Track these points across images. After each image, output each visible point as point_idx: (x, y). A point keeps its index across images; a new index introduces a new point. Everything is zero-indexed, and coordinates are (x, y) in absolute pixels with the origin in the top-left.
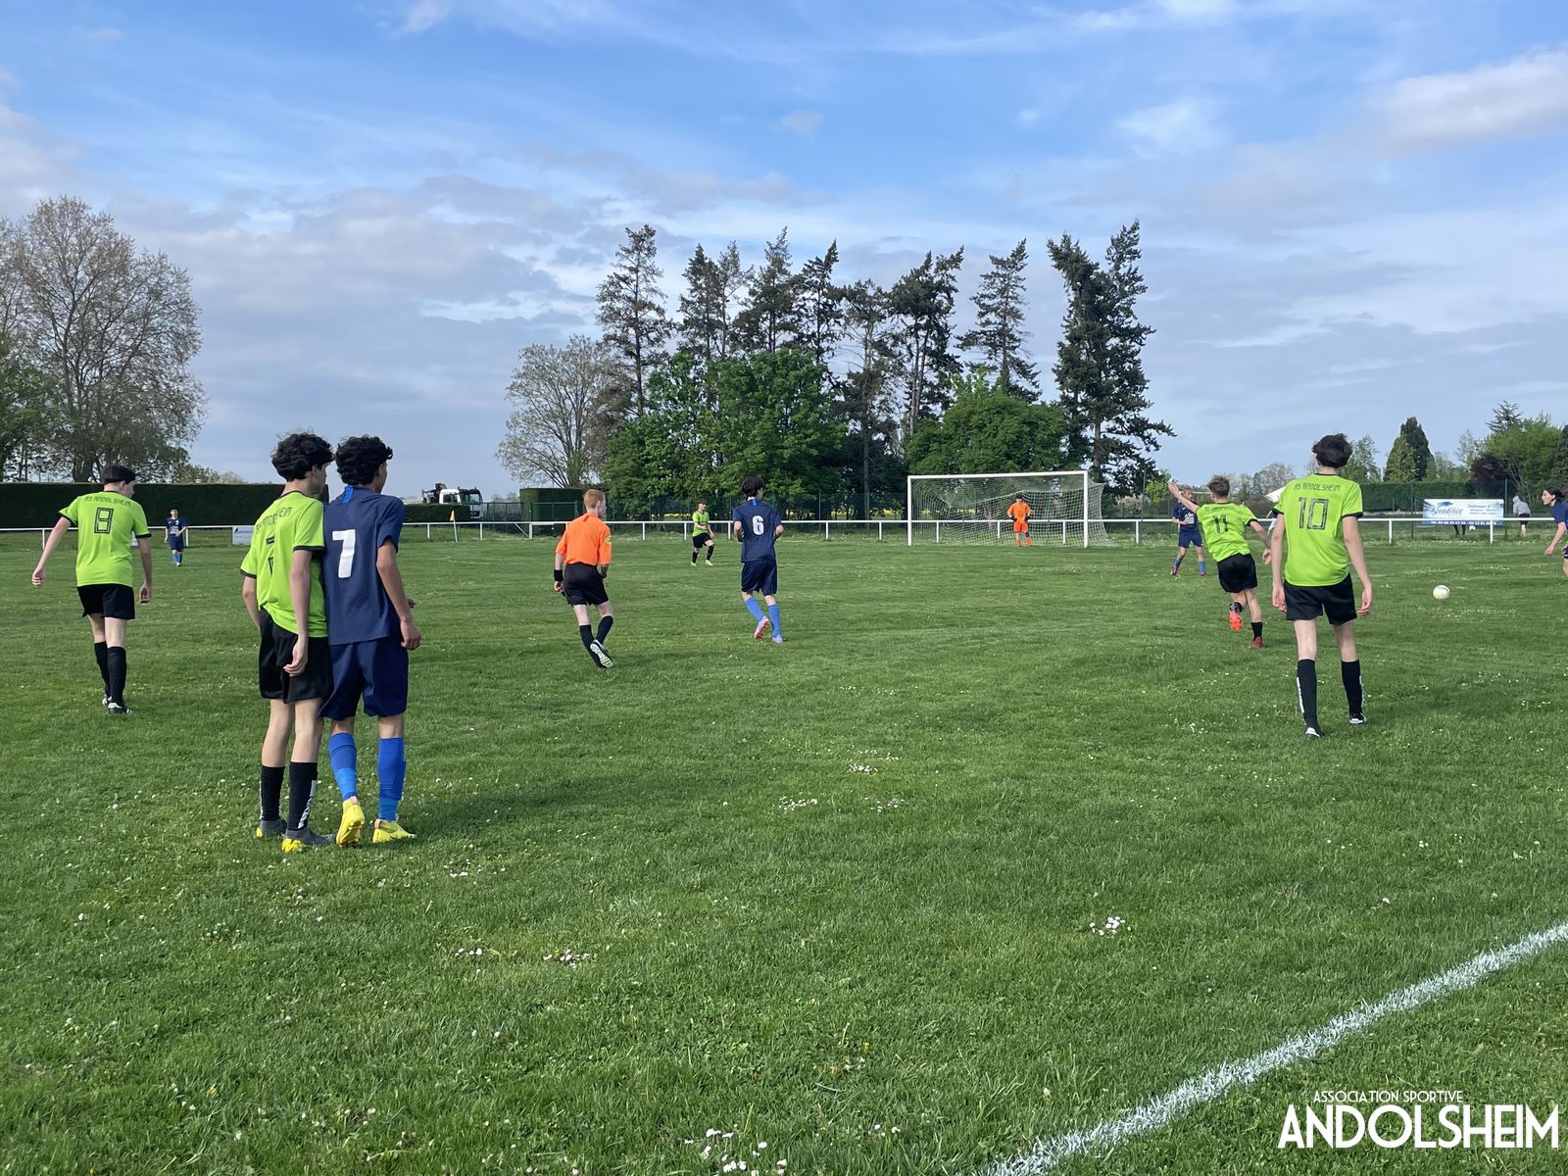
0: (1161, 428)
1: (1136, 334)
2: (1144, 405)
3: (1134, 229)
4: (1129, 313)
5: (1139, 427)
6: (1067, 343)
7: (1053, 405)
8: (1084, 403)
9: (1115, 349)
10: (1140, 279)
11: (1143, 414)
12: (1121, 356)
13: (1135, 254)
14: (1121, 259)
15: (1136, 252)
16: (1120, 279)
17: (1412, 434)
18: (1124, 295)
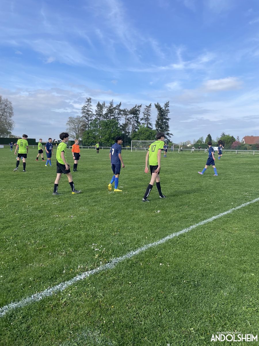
0: (171, 134)
1: (168, 119)
2: (169, 131)
3: (168, 102)
4: (167, 116)
5: (168, 134)
6: (157, 120)
7: (155, 130)
8: (159, 130)
9: (165, 121)
10: (169, 110)
11: (169, 132)
12: (166, 123)
13: (168, 106)
14: (166, 107)
15: (169, 106)
16: (166, 110)
17: (209, 137)
18: (166, 113)
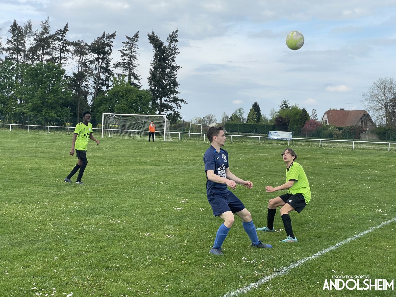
0: (182, 101)
1: (175, 68)
2: (177, 93)
3: (177, 32)
4: (174, 61)
5: (175, 100)
6: (153, 69)
7: (147, 90)
8: (158, 90)
9: (169, 73)
10: (177, 49)
11: (177, 96)
12: (170, 75)
13: (176, 41)
14: (172, 42)
16: (170, 48)
17: (256, 107)
18: (172, 54)
